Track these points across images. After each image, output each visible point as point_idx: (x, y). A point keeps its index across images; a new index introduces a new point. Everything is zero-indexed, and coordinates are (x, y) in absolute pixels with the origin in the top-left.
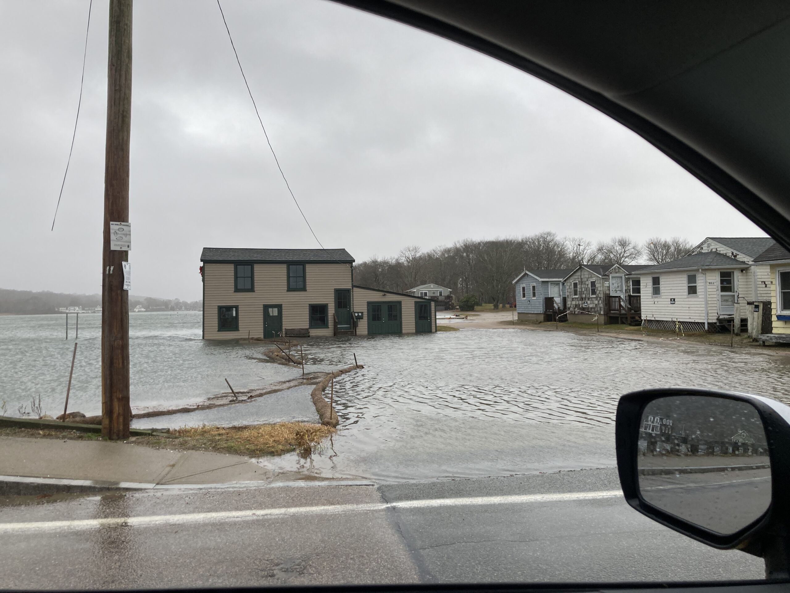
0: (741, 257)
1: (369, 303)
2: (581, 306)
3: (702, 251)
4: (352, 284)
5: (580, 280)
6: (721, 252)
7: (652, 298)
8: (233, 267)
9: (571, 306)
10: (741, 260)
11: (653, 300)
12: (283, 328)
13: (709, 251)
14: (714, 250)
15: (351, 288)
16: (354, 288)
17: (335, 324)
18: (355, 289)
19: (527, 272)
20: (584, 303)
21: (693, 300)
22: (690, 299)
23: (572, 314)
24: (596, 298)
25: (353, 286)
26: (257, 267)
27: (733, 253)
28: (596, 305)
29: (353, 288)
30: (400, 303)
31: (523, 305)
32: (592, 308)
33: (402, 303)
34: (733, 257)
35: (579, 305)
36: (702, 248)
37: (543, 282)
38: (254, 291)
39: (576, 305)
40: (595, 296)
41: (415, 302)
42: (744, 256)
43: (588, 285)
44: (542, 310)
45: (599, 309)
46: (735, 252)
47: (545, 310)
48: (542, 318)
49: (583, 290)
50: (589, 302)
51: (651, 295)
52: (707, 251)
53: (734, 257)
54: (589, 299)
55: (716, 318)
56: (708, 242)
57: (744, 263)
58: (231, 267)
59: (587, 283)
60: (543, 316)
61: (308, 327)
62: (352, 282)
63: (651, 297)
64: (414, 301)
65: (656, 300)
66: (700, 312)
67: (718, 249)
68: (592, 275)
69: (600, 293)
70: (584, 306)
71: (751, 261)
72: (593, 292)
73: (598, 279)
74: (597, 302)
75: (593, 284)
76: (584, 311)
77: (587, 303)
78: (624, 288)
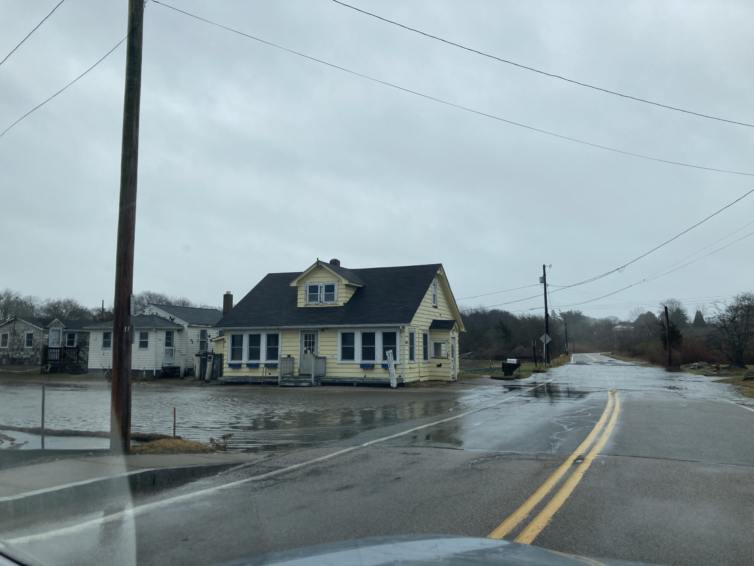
0: (177, 321)
2: (10, 357)
3: (144, 314)
5: (12, 331)
6: (161, 316)
7: (102, 349)
10: (177, 323)
11: (102, 352)
13: (151, 314)
14: (154, 314)
20: (16, 354)
22: (141, 352)
27: (170, 317)
28: (32, 356)
32: (25, 359)
34: (170, 320)
36: (144, 311)
39: (4, 356)
40: (32, 347)
42: (180, 320)
43: (22, 337)
45: (35, 360)
46: (173, 317)
49: (16, 341)
50: (22, 353)
51: (101, 347)
52: (148, 314)
54: (22, 350)
55: (161, 366)
56: (150, 307)
57: (179, 325)
59: (22, 334)
63: (100, 349)
65: (106, 352)
66: (149, 361)
67: (158, 313)
68: (31, 328)
69: (38, 345)
70: (15, 357)
71: (186, 325)
72: (29, 343)
73: (38, 331)
74: (33, 353)
75: (30, 336)
76: (13, 361)
77: (19, 353)
78: (61, 341)
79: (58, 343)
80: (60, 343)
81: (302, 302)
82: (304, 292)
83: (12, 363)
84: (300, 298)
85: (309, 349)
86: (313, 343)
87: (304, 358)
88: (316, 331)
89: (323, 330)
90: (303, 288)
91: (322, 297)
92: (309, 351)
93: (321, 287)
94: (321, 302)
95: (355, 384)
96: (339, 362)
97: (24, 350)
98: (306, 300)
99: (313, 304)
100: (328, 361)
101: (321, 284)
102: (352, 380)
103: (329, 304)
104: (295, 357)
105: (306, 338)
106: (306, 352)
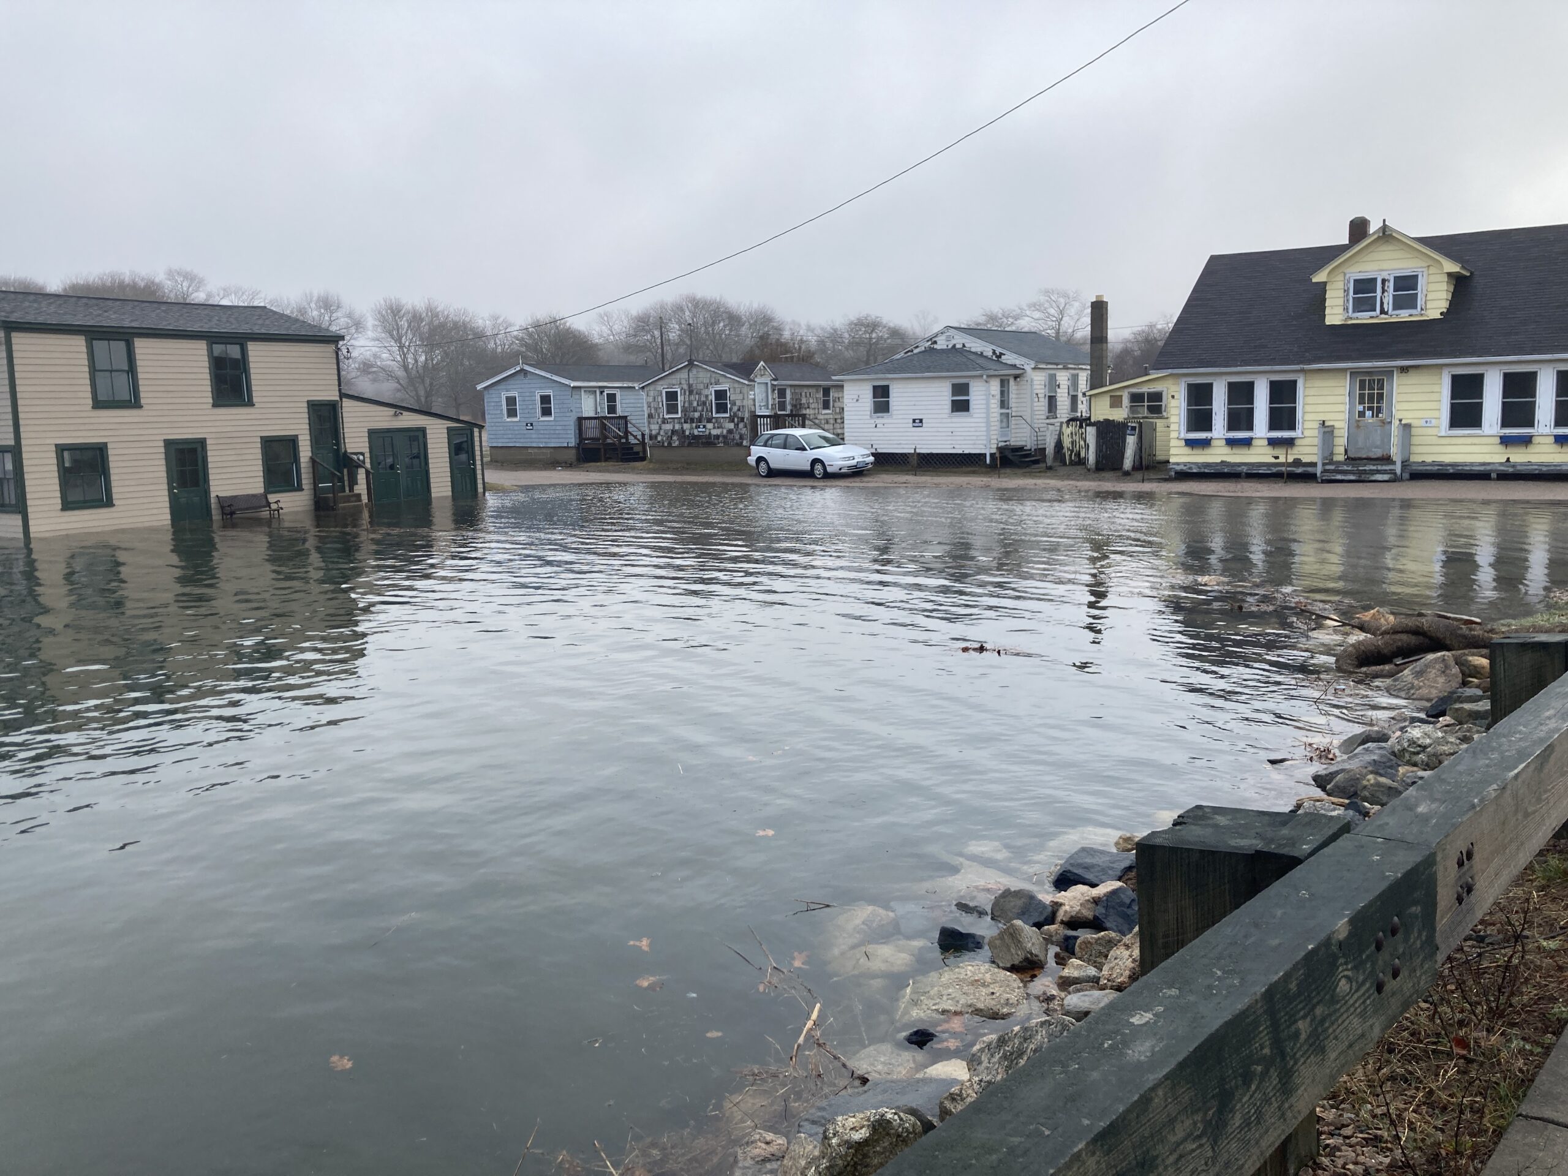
0: (1009, 358)
1: (372, 433)
2: (687, 433)
3: (935, 346)
4: (340, 390)
5: (685, 387)
6: (973, 350)
7: (871, 416)
8: (83, 343)
9: (659, 434)
10: (1009, 362)
11: (873, 421)
12: (213, 495)
13: (950, 347)
14: (958, 346)
15: (338, 398)
16: (344, 400)
17: (316, 479)
18: (346, 403)
19: (527, 368)
20: (698, 427)
21: (961, 418)
22: (954, 420)
23: (663, 446)
25: (342, 395)
26: (141, 346)
27: (994, 352)
28: (730, 431)
29: (341, 399)
30: (423, 430)
31: (509, 432)
32: (717, 437)
33: (428, 431)
34: (994, 358)
35: (684, 432)
36: (935, 342)
37: (574, 387)
38: (140, 407)
39: (674, 432)
40: (728, 415)
41: (448, 428)
42: (1015, 356)
43: (707, 396)
44: (573, 440)
45: (737, 437)
46: (998, 350)
47: (578, 441)
48: (572, 455)
49: (695, 404)
50: (710, 426)
51: (869, 413)
52: (945, 347)
53: (997, 357)
54: (709, 421)
55: (995, 446)
56: (948, 334)
57: (1014, 366)
58: (78, 344)
59: (706, 392)
60: (574, 451)
61: (262, 491)
62: (339, 385)
63: (868, 417)
64: (446, 426)
65: (878, 421)
66: (974, 438)
67: (966, 345)
68: (722, 380)
69: (739, 410)
70: (696, 433)
71: (1028, 365)
72: (721, 408)
73: (736, 385)
74: (731, 426)
75: (721, 395)
76: (695, 441)
77: (704, 427)
78: (770, 403)
79: (767, 407)
80: (770, 407)
81: (1336, 313)
82: (1341, 293)
83: (690, 445)
84: (1332, 307)
85: (1370, 409)
86: (1381, 396)
87: (1358, 427)
88: (1389, 373)
89: (1404, 370)
90: (1341, 285)
91: (1385, 301)
92: (1368, 413)
93: (1384, 281)
94: (1383, 312)
95: (1494, 475)
96: (1443, 434)
97: (714, 420)
98: (1346, 309)
99: (1364, 318)
100: (1414, 431)
101: (1385, 275)
102: (1488, 468)
103: (1404, 315)
104: (1337, 425)
105: (1362, 388)
106: (1362, 414)
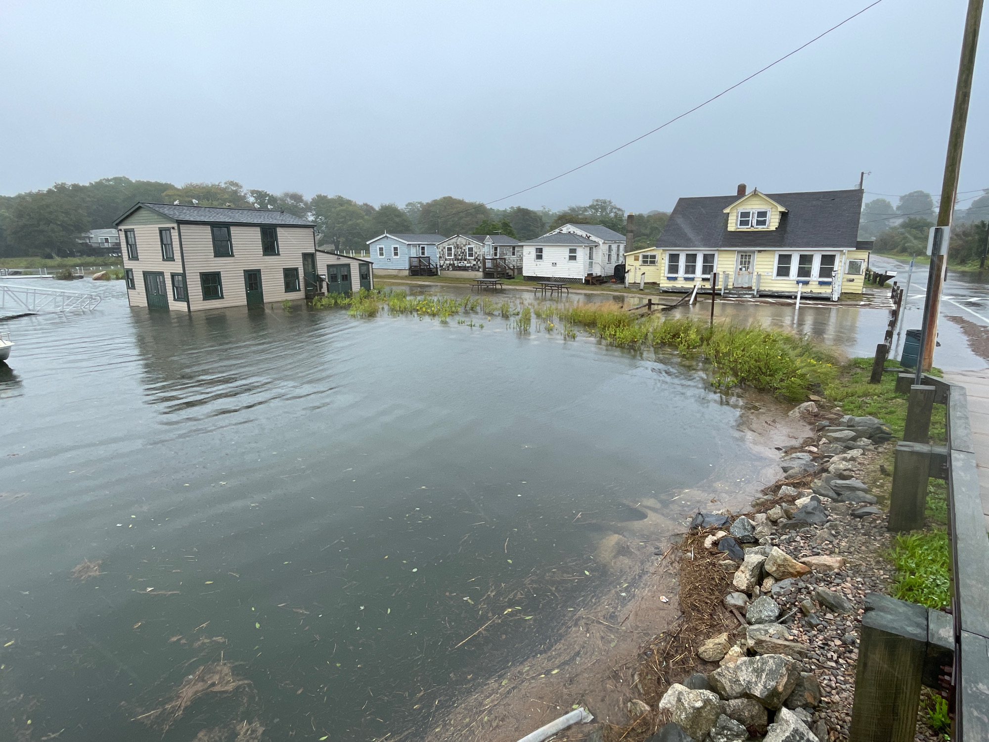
0: (593, 238)
1: (329, 267)
2: (456, 265)
3: (562, 232)
4: (315, 248)
5: (456, 245)
6: (578, 234)
7: (535, 261)
8: (210, 230)
9: (444, 265)
10: (593, 240)
11: (535, 263)
13: (568, 232)
14: (572, 232)
17: (306, 286)
18: (318, 254)
19: (388, 235)
20: (460, 262)
21: (573, 263)
22: (570, 264)
23: (445, 270)
24: (475, 260)
25: (316, 250)
26: (233, 230)
27: (587, 236)
28: (474, 265)
29: (316, 252)
30: (349, 265)
31: (381, 262)
32: (468, 267)
33: (351, 266)
34: (587, 238)
35: (454, 264)
37: (407, 244)
38: (233, 256)
39: (450, 264)
40: (472, 258)
41: (359, 264)
42: (596, 238)
43: (465, 250)
44: (407, 267)
45: (477, 267)
47: (409, 267)
48: (407, 273)
49: (459, 253)
50: (466, 262)
51: (534, 259)
52: (566, 232)
54: (465, 260)
55: (586, 275)
56: (568, 227)
57: (595, 242)
58: (208, 229)
59: (464, 248)
60: (408, 271)
62: (315, 245)
63: (533, 261)
65: (538, 263)
66: (577, 272)
67: (575, 232)
68: (472, 243)
69: (477, 256)
70: (460, 265)
71: (601, 241)
72: (471, 255)
73: (477, 245)
74: (475, 263)
75: (470, 249)
76: (459, 268)
77: (463, 262)
78: (491, 253)
79: (490, 255)
81: (733, 226)
82: (735, 218)
83: (456, 270)
84: (731, 223)
85: (745, 267)
86: (749, 262)
87: (739, 275)
88: (754, 252)
89: (759, 251)
90: (735, 214)
91: (753, 222)
92: (744, 269)
93: (753, 213)
94: (752, 226)
95: (793, 297)
96: (773, 279)
97: (467, 260)
98: (736, 224)
99: (744, 228)
100: (762, 277)
101: (754, 210)
102: (792, 294)
103: (761, 228)
104: (730, 273)
105: (742, 258)
106: (741, 269)
